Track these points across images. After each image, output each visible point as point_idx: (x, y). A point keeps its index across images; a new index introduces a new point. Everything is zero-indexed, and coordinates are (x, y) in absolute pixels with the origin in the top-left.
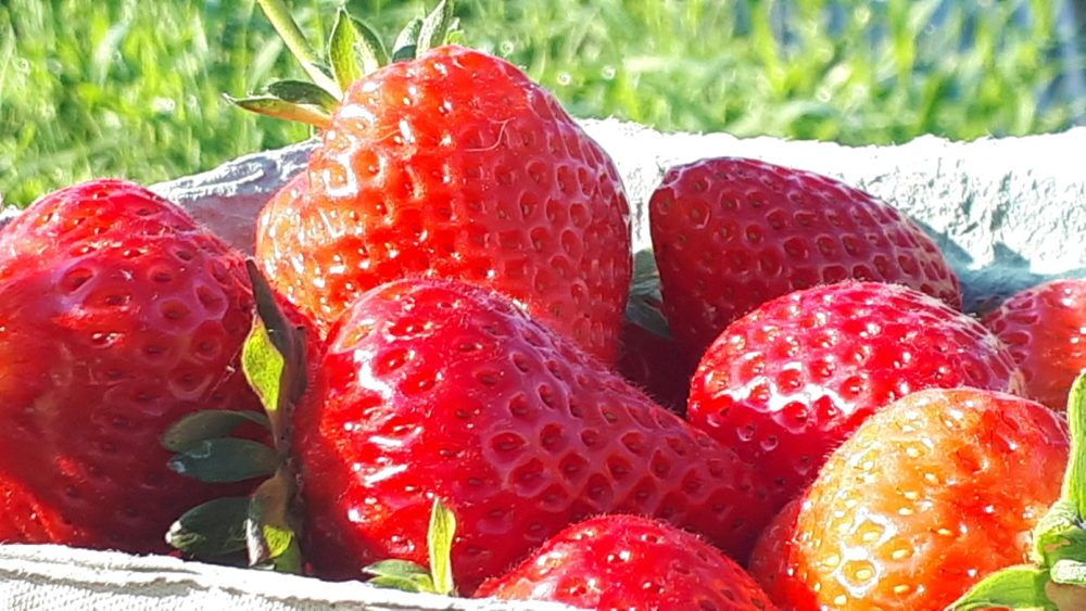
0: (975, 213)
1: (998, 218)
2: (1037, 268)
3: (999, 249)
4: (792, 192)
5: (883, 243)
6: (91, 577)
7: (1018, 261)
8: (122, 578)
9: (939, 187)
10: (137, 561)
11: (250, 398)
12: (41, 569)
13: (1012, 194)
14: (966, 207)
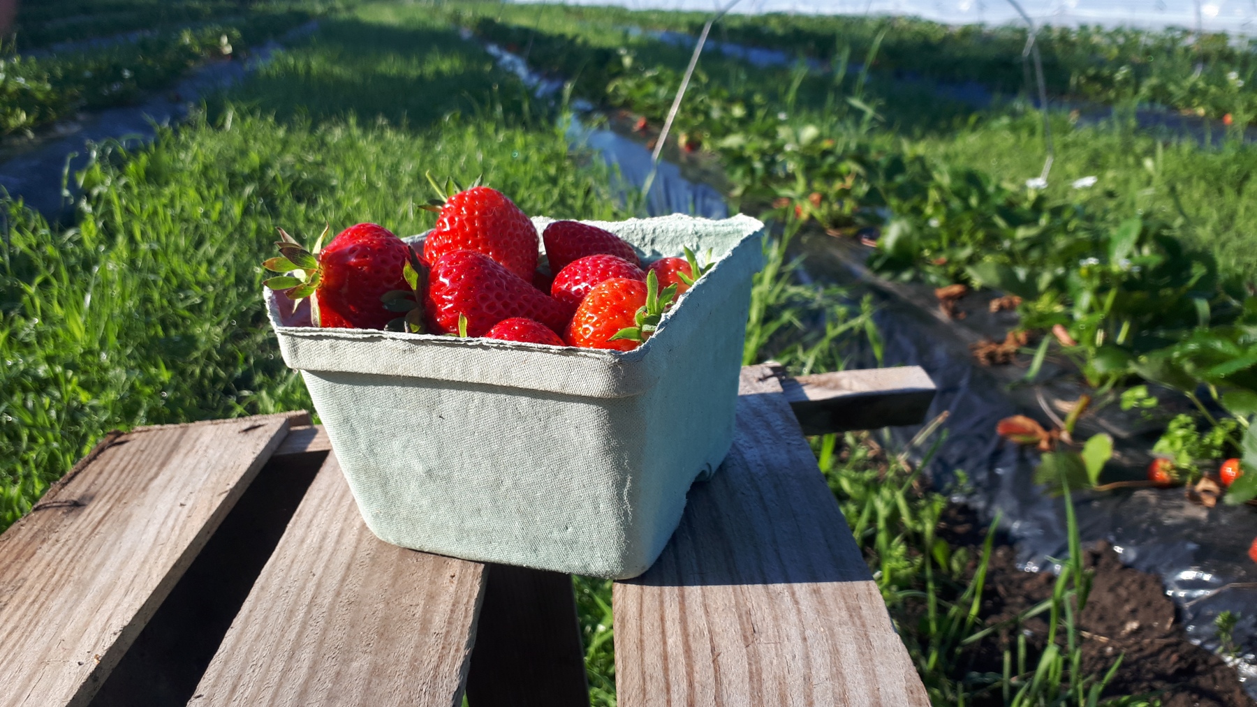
0: (646, 240)
1: (653, 241)
2: (665, 256)
3: (653, 251)
4: (585, 231)
5: (614, 247)
6: (351, 336)
7: (659, 254)
8: (360, 336)
9: (635, 233)
10: (365, 331)
11: (408, 287)
12: (337, 335)
13: (657, 234)
14: (643, 238)
